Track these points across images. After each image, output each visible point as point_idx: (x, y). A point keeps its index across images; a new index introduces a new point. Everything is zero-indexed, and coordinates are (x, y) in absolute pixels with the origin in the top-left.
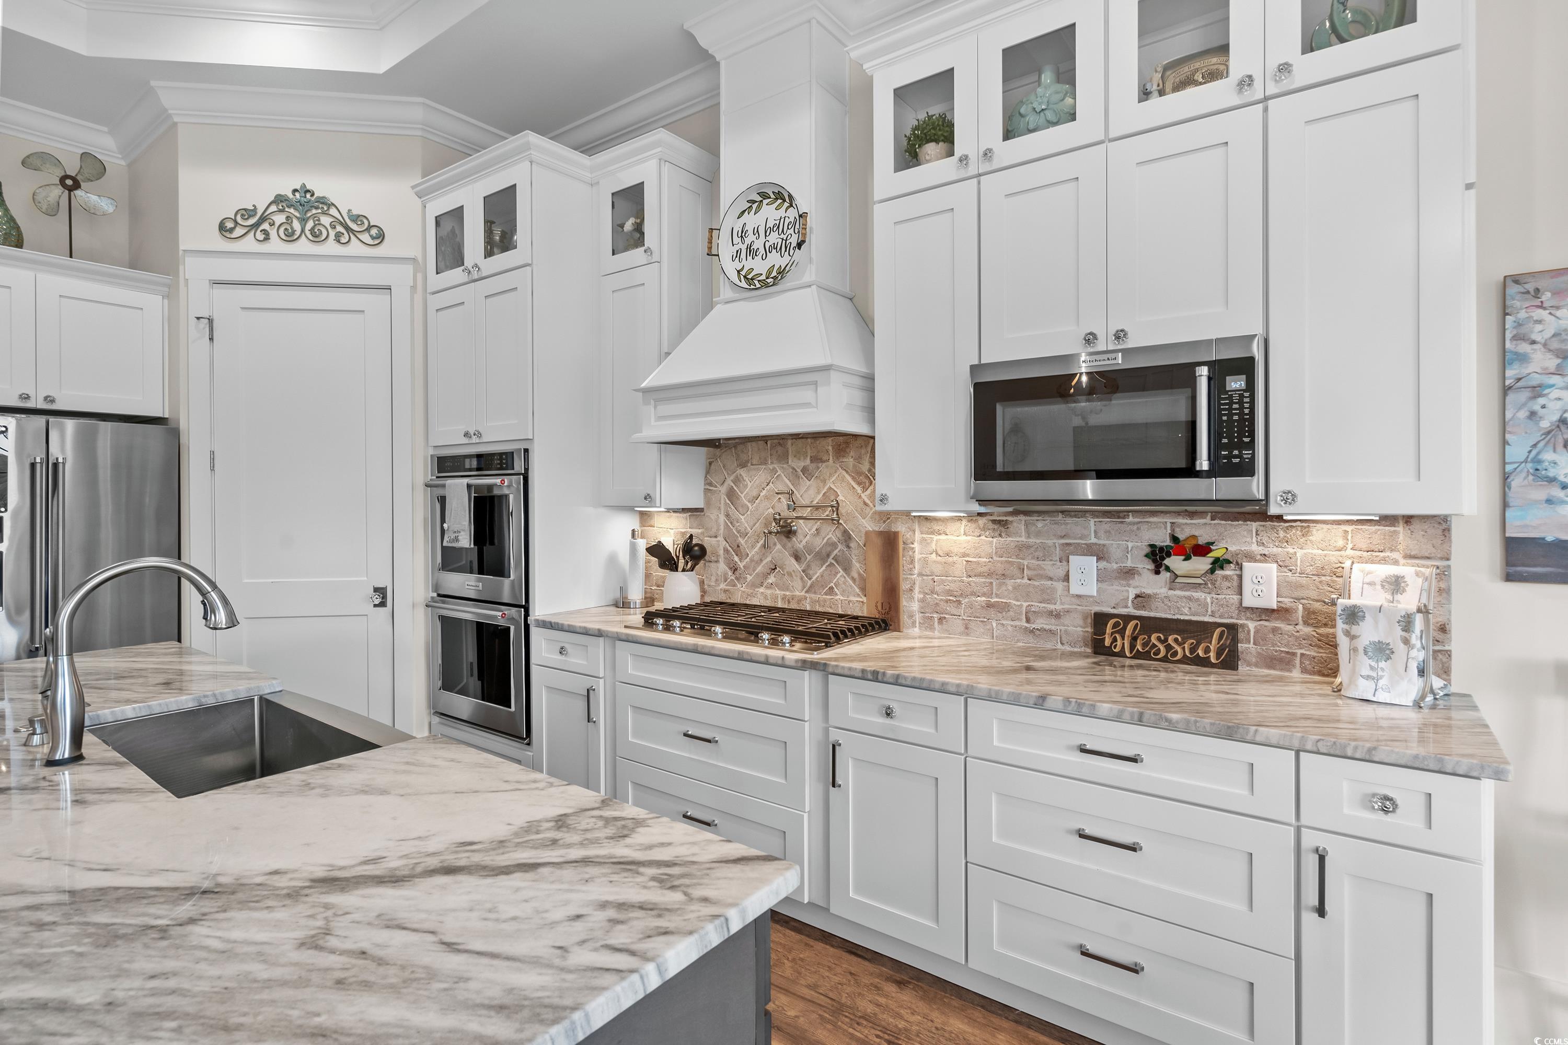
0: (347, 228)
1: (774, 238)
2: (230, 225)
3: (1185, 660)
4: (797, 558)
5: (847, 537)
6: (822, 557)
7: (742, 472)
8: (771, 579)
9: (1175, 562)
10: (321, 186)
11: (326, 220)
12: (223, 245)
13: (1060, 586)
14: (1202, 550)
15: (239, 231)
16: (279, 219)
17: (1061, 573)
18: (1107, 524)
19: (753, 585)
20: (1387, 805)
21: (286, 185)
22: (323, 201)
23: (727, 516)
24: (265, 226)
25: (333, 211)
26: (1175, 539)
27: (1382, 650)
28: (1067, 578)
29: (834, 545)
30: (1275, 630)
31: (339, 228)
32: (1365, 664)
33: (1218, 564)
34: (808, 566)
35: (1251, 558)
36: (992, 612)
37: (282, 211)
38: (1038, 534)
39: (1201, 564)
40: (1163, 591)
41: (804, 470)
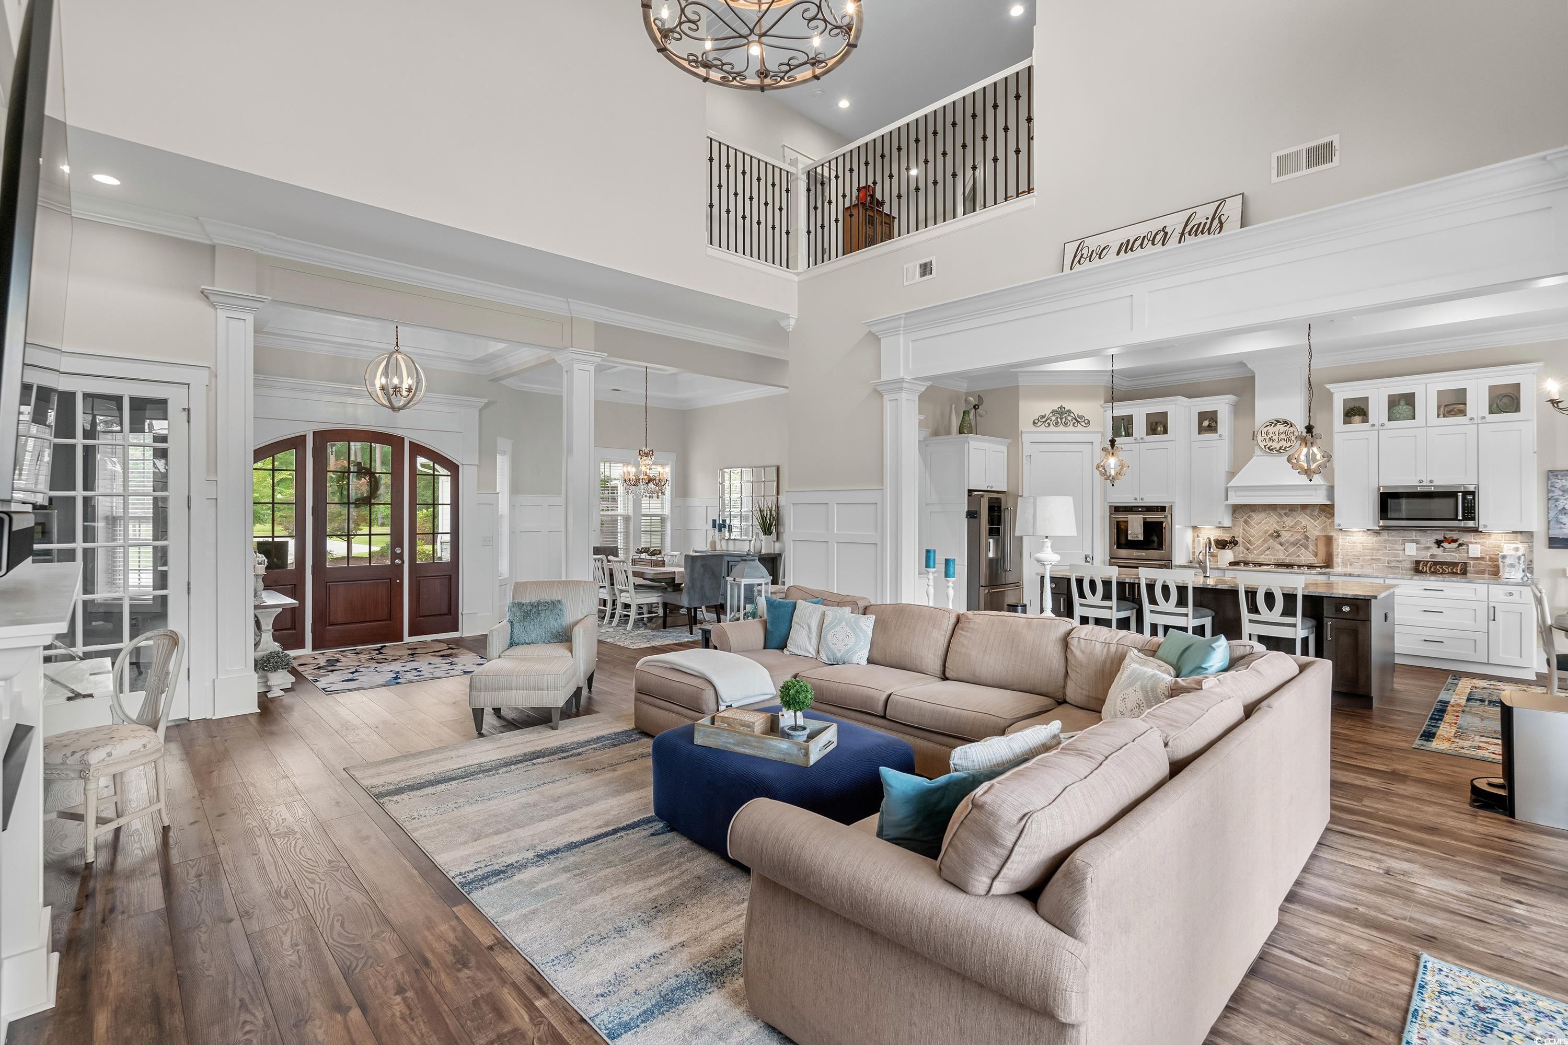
0: (1077, 421)
1: (1283, 436)
2: (1036, 421)
3: (1449, 573)
4: (1281, 545)
5: (1307, 538)
6: (1294, 544)
7: (1253, 514)
8: (1267, 552)
9: (1445, 545)
10: (1068, 406)
11: (1069, 418)
12: (1034, 429)
13: (1401, 553)
14: (1455, 541)
15: (1039, 424)
16: (1054, 418)
17: (1402, 548)
18: (1419, 533)
19: (1258, 555)
20: (1511, 594)
21: (1055, 406)
22: (1069, 411)
23: (1244, 529)
24: (1049, 421)
25: (1072, 415)
26: (1445, 538)
27: (1512, 566)
28: (1404, 550)
29: (1300, 540)
30: (1479, 564)
31: (1074, 421)
32: (1507, 569)
33: (1460, 545)
34: (1287, 547)
35: (1471, 543)
36: (1374, 561)
37: (1054, 415)
38: (1393, 536)
39: (1455, 545)
40: (1441, 553)
41: (1285, 514)
